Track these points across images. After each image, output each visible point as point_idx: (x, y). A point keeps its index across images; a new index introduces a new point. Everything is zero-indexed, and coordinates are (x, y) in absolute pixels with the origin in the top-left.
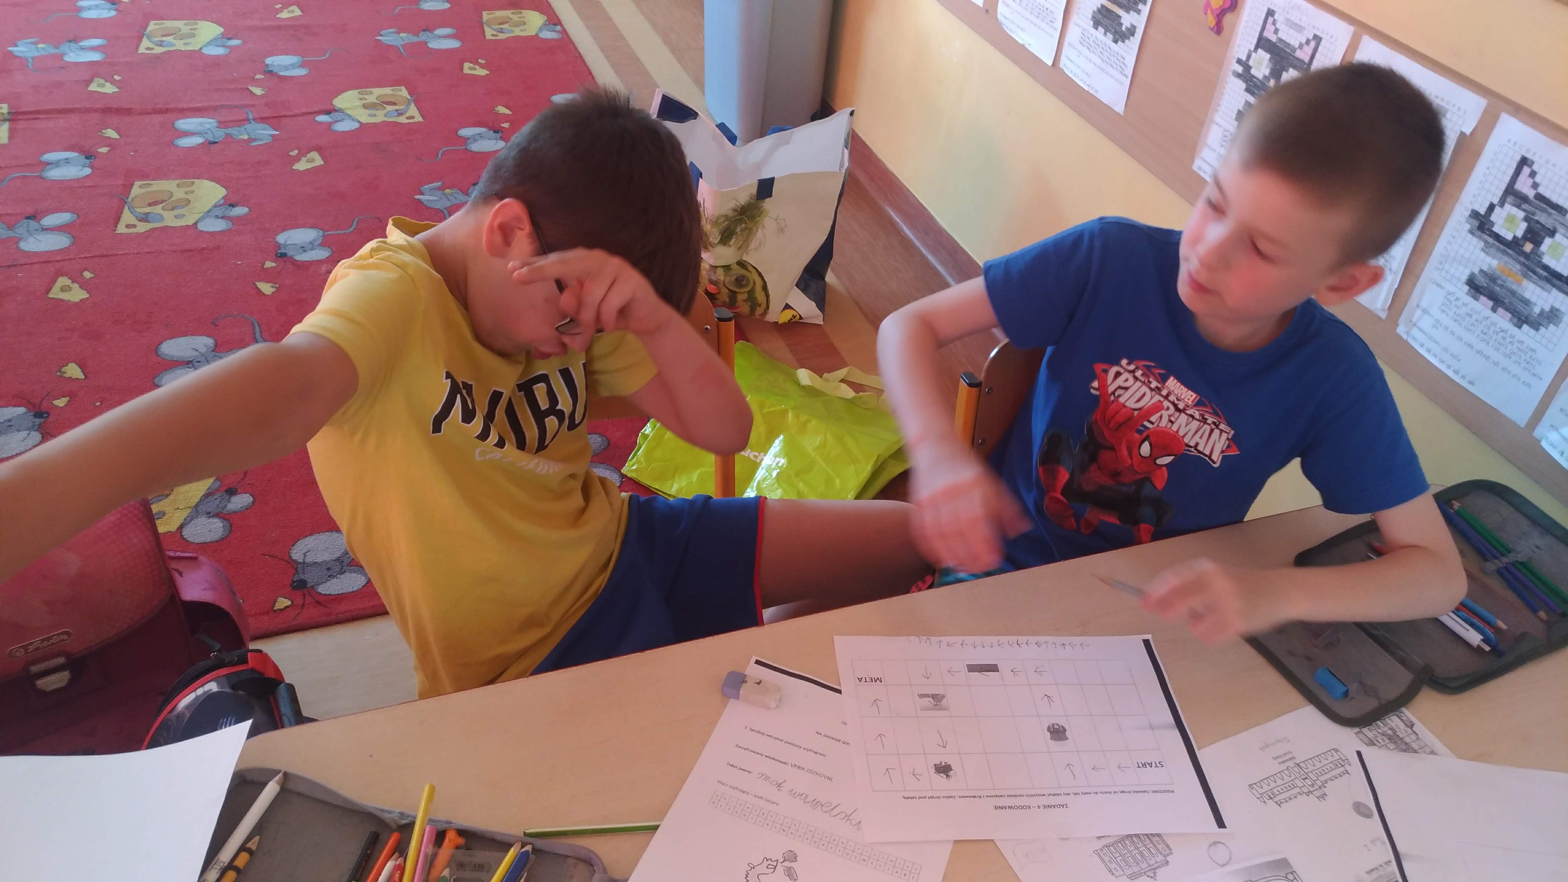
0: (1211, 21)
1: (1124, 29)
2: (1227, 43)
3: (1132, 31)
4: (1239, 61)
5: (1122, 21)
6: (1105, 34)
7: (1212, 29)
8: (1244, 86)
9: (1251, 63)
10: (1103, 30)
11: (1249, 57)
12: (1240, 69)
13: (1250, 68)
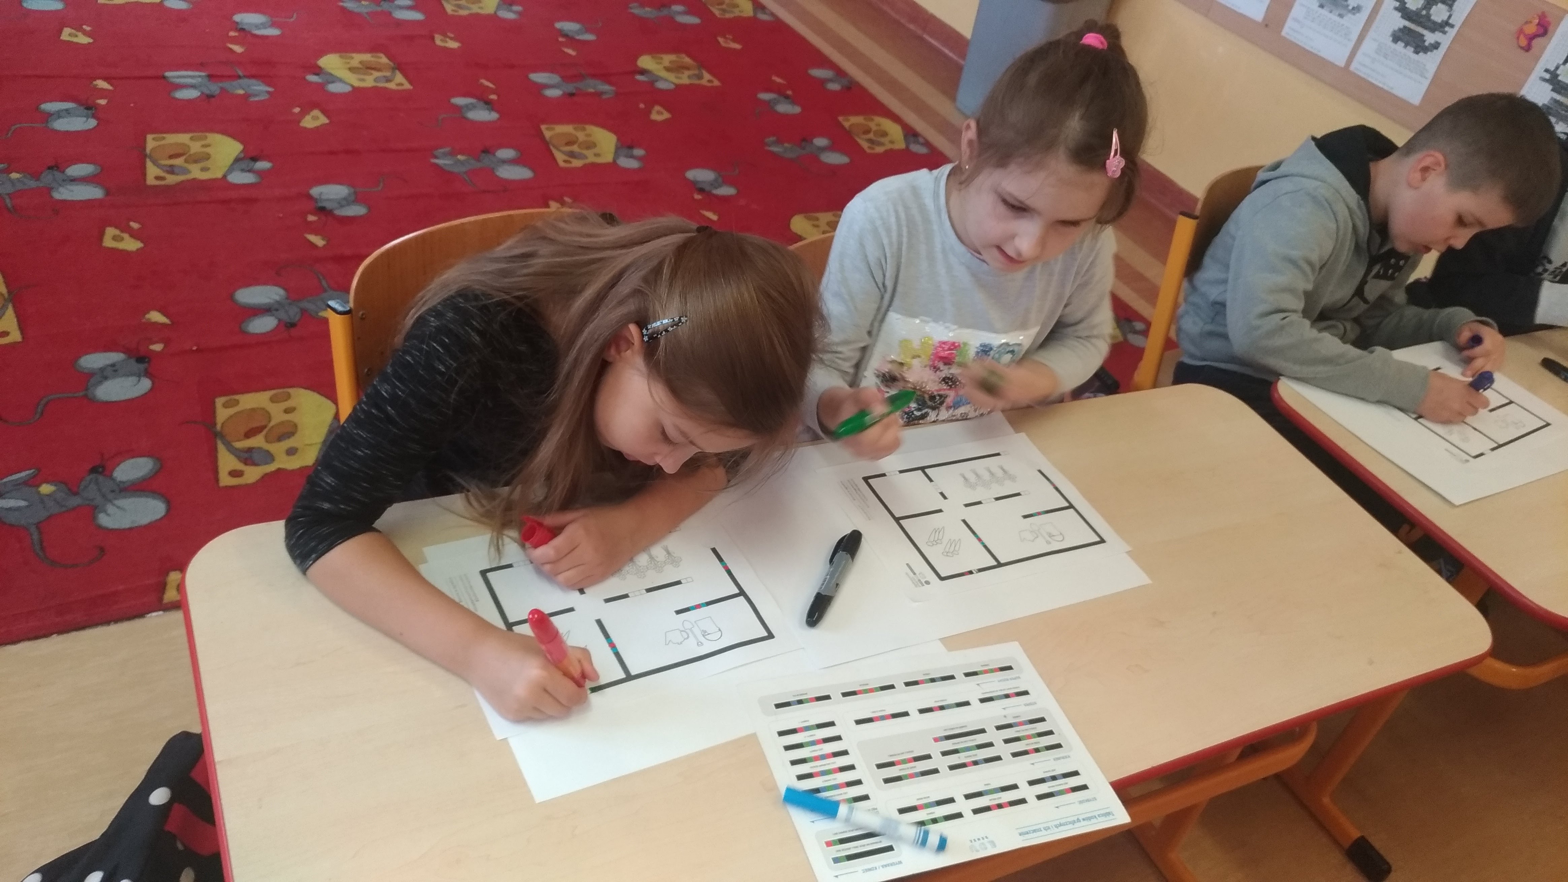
0: (1523, 42)
1: (1427, 44)
2: (1537, 59)
3: (1436, 46)
4: (1547, 71)
5: (1425, 38)
6: (1406, 46)
7: (1522, 48)
8: (1551, 87)
9: (1558, 72)
10: (1403, 44)
11: (1557, 68)
12: (1547, 76)
13: (1558, 76)
